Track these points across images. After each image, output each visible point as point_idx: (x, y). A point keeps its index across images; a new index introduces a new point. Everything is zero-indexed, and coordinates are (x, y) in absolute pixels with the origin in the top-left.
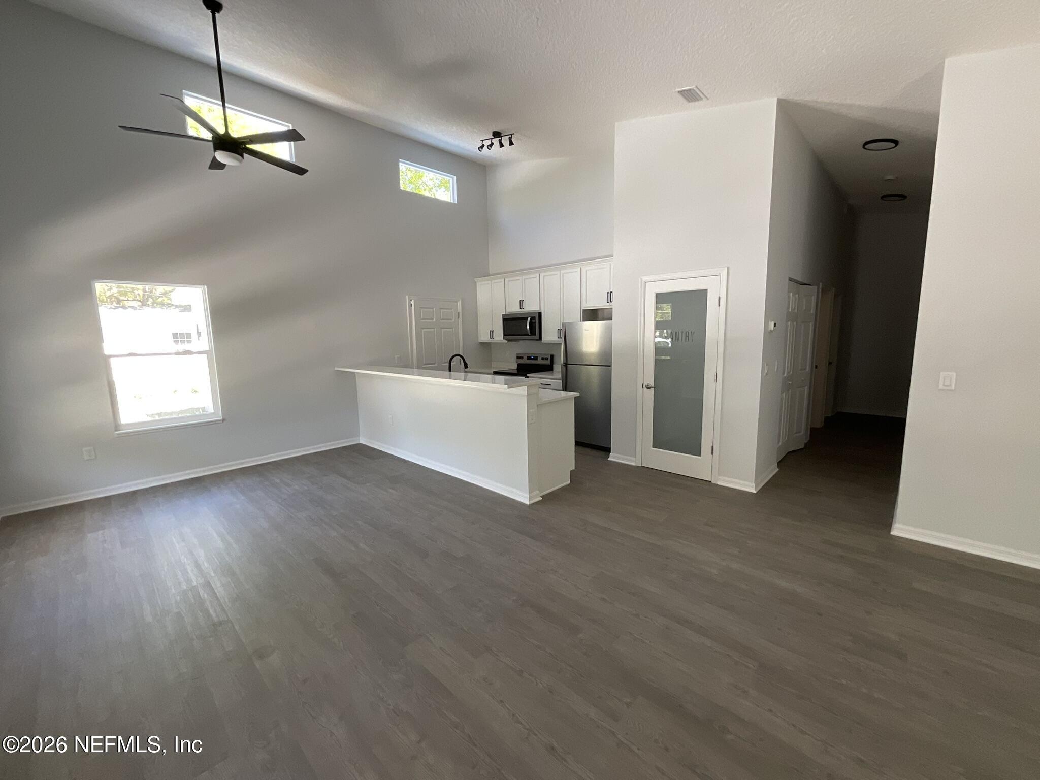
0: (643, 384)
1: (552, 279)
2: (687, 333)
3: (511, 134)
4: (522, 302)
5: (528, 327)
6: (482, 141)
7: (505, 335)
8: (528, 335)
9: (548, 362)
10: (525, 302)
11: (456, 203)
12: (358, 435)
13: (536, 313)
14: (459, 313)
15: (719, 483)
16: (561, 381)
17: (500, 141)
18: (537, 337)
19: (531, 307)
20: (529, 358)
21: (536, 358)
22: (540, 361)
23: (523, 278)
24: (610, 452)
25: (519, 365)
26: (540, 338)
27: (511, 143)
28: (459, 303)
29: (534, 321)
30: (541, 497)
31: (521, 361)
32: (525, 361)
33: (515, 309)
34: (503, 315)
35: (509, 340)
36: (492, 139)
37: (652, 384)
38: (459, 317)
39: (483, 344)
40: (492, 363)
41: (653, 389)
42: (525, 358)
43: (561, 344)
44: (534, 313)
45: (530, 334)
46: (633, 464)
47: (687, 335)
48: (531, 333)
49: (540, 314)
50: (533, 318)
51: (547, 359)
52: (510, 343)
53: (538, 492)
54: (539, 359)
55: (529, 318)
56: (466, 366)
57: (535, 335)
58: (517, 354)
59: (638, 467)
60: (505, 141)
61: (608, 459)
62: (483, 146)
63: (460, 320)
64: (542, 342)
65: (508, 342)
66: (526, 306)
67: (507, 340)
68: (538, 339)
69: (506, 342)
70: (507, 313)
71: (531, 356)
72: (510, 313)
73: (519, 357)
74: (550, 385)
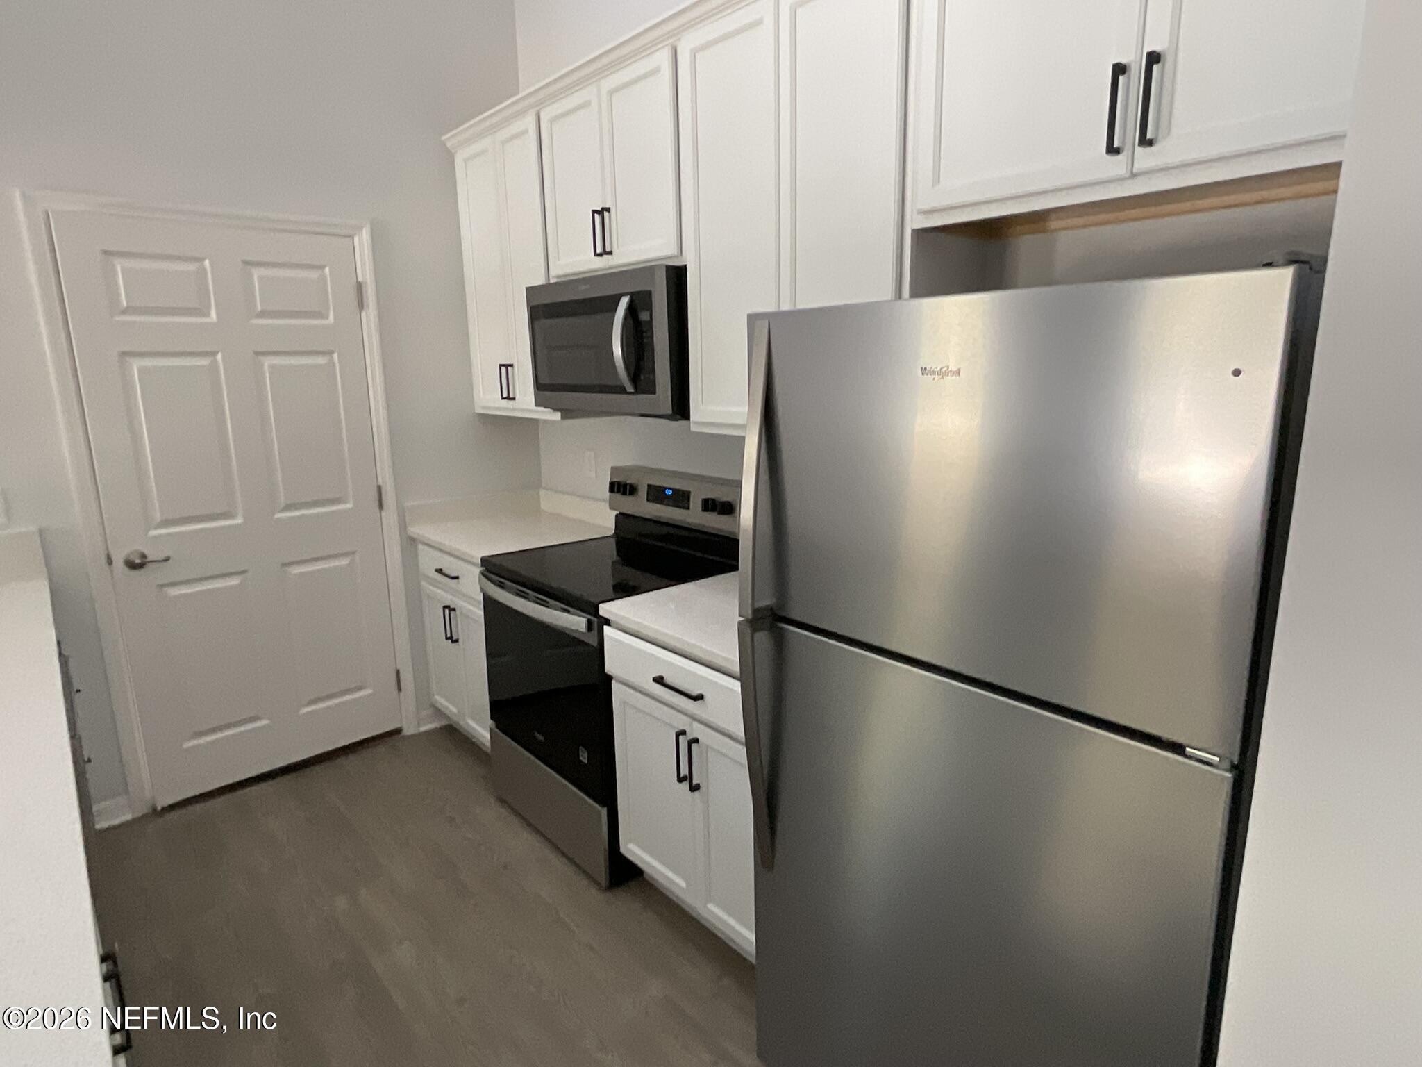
4: (600, 218)
5: (617, 351)
7: (539, 386)
8: (622, 390)
9: (733, 525)
10: (612, 219)
13: (656, 271)
14: (360, 287)
18: (662, 398)
20: (656, 494)
21: (681, 499)
22: (698, 516)
23: (604, 92)
25: (622, 518)
26: (681, 408)
28: (363, 241)
29: (644, 316)
31: (629, 505)
32: (642, 507)
33: (575, 257)
34: (531, 291)
35: (567, 414)
38: (361, 305)
40: (542, 493)
42: (643, 492)
44: (646, 271)
45: (630, 389)
48: (636, 388)
49: (677, 277)
50: (640, 303)
51: (726, 508)
52: (570, 422)
54: (696, 503)
55: (625, 301)
57: (654, 391)
58: (613, 470)
63: (370, 317)
64: (693, 428)
65: (563, 417)
66: (615, 243)
67: (556, 410)
68: (670, 412)
69: (557, 416)
70: (552, 281)
71: (665, 488)
72: (558, 277)
73: (619, 487)
74: (700, 699)
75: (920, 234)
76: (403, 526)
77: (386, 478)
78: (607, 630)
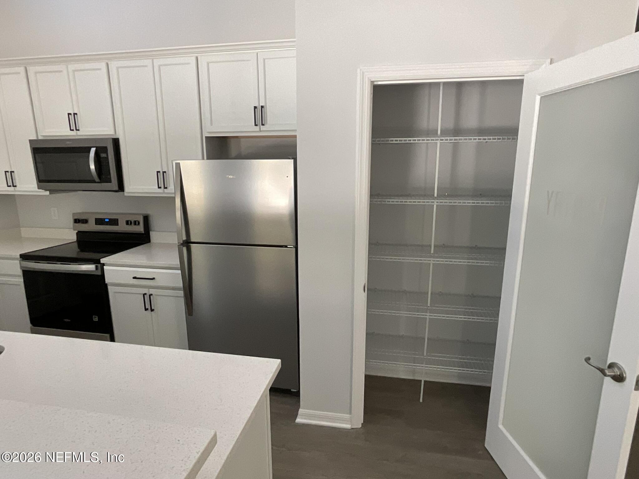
1: (135, 75)
4: (73, 117)
5: (92, 167)
7: (40, 180)
8: (94, 182)
9: (140, 229)
10: (79, 118)
13: (107, 139)
16: (179, 272)
18: (114, 184)
20: (99, 221)
21: (114, 222)
22: (122, 227)
23: (70, 70)
24: (300, 407)
26: (121, 188)
29: (103, 155)
31: (84, 227)
32: (91, 227)
33: (58, 130)
34: (31, 141)
35: (52, 191)
42: (92, 222)
43: (174, 198)
44: (103, 140)
45: (97, 179)
46: (348, 426)
48: (99, 178)
49: (116, 142)
50: (101, 150)
51: (136, 223)
52: (55, 195)
54: (122, 223)
55: (93, 150)
57: (110, 181)
58: (74, 214)
61: (297, 420)
64: (126, 194)
65: (50, 194)
66: (80, 125)
67: (46, 190)
69: (47, 193)
70: (40, 138)
71: (105, 219)
72: (45, 136)
73: (76, 221)
74: (154, 279)
75: (207, 138)
78: (105, 267)
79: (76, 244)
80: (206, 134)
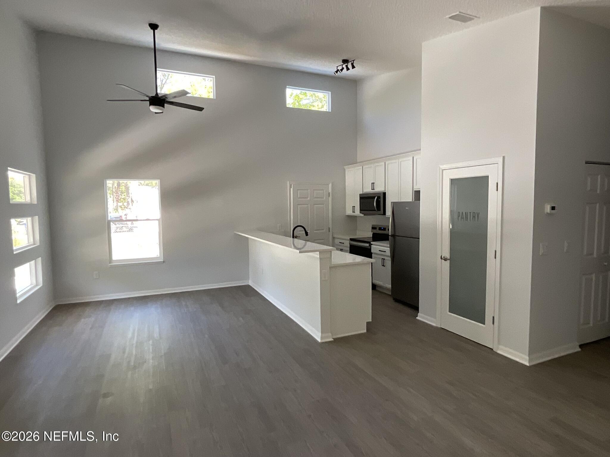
0: (442, 256)
1: (392, 165)
2: (474, 214)
3: (353, 61)
4: (373, 184)
5: (375, 204)
6: (337, 67)
7: (361, 210)
8: (375, 210)
10: (375, 185)
11: (330, 111)
12: (248, 278)
13: (382, 193)
14: (329, 194)
15: (499, 352)
17: (347, 66)
19: (379, 189)
20: (380, 229)
23: (374, 166)
24: (418, 313)
25: (374, 234)
26: (385, 213)
27: (353, 67)
28: (330, 185)
29: (379, 200)
30: (333, 339)
31: (375, 231)
32: (377, 231)
33: (368, 190)
34: (360, 195)
35: (365, 215)
36: (342, 65)
37: (448, 256)
38: (329, 196)
39: (349, 217)
40: (357, 231)
41: (449, 261)
42: (378, 229)
44: (379, 193)
46: (434, 325)
47: (474, 216)
48: (377, 209)
49: (384, 194)
50: (379, 198)
52: (365, 216)
53: (330, 334)
54: (387, 230)
55: (376, 197)
56: (307, 234)
57: (381, 210)
58: (372, 225)
59: (436, 328)
60: (350, 66)
61: (417, 318)
62: (338, 70)
63: (330, 199)
64: (386, 216)
65: (364, 215)
66: (375, 188)
67: (362, 214)
68: (383, 214)
70: (364, 193)
71: (382, 228)
72: (365, 192)
73: (374, 228)
74: (385, 252)
75: (415, 191)
76: (332, 235)
77: (330, 226)
78: (372, 245)
79: (372, 238)
80: (414, 190)
